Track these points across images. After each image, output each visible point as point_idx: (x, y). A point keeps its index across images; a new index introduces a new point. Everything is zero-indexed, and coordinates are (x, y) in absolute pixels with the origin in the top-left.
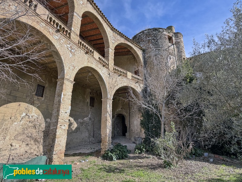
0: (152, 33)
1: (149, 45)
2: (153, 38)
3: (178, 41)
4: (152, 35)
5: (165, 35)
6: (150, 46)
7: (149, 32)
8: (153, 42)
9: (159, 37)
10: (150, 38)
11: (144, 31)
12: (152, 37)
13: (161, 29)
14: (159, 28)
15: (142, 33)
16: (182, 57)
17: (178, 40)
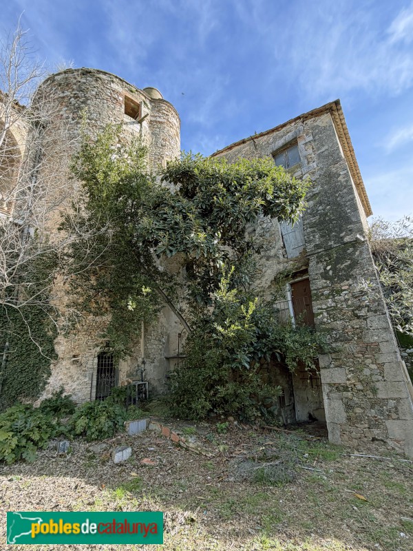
0: (75, 81)
1: (59, 111)
2: (74, 92)
3: (158, 119)
4: (75, 87)
5: (113, 91)
6: (61, 113)
7: (66, 78)
8: (73, 102)
9: (94, 93)
10: (67, 93)
11: (57, 75)
12: (73, 90)
13: (105, 73)
14: (99, 72)
15: (49, 82)
16: (163, 158)
17: (160, 117)
